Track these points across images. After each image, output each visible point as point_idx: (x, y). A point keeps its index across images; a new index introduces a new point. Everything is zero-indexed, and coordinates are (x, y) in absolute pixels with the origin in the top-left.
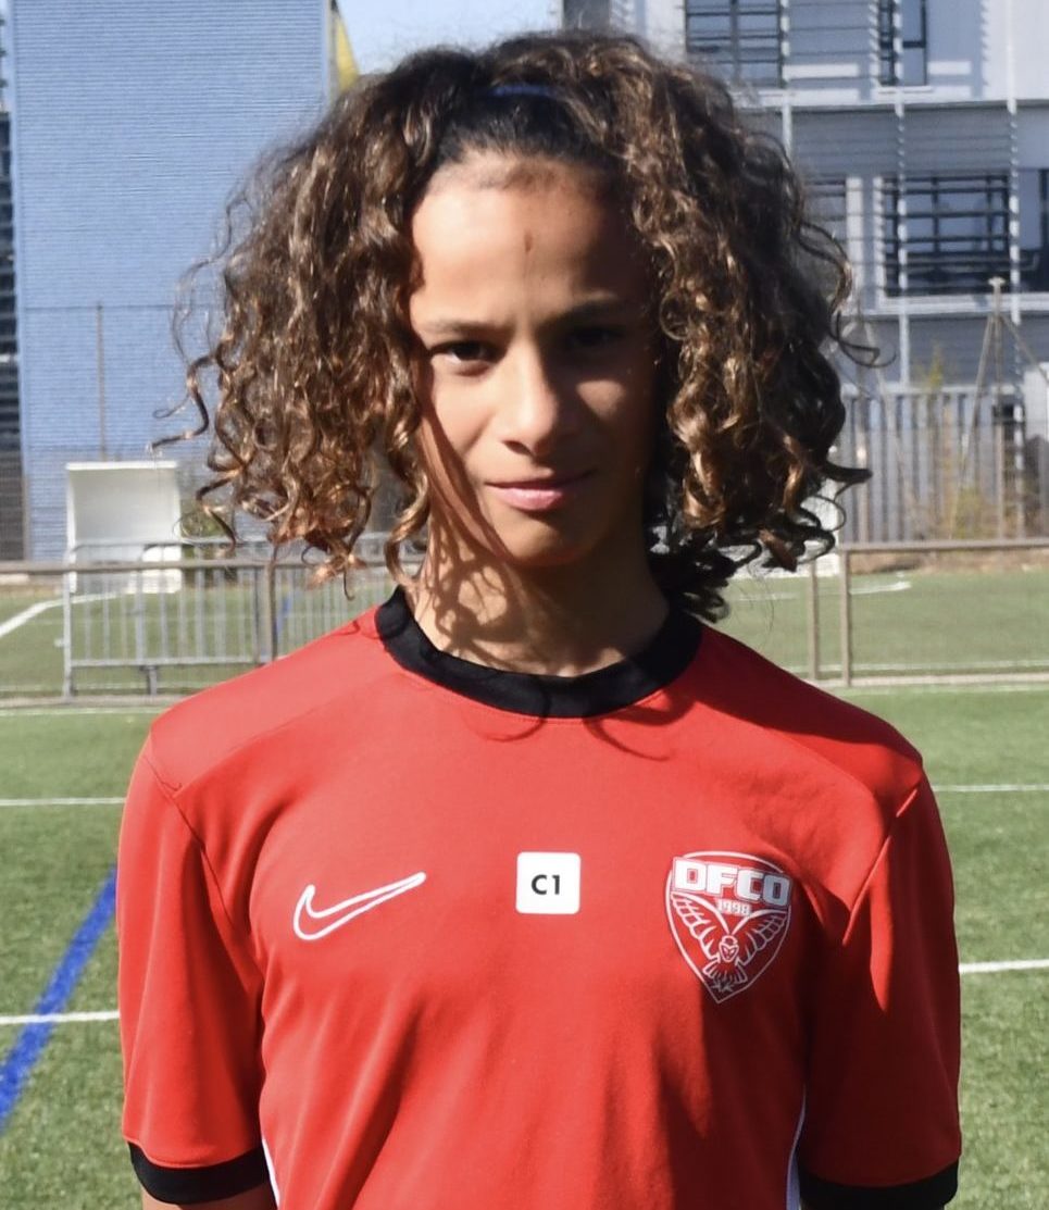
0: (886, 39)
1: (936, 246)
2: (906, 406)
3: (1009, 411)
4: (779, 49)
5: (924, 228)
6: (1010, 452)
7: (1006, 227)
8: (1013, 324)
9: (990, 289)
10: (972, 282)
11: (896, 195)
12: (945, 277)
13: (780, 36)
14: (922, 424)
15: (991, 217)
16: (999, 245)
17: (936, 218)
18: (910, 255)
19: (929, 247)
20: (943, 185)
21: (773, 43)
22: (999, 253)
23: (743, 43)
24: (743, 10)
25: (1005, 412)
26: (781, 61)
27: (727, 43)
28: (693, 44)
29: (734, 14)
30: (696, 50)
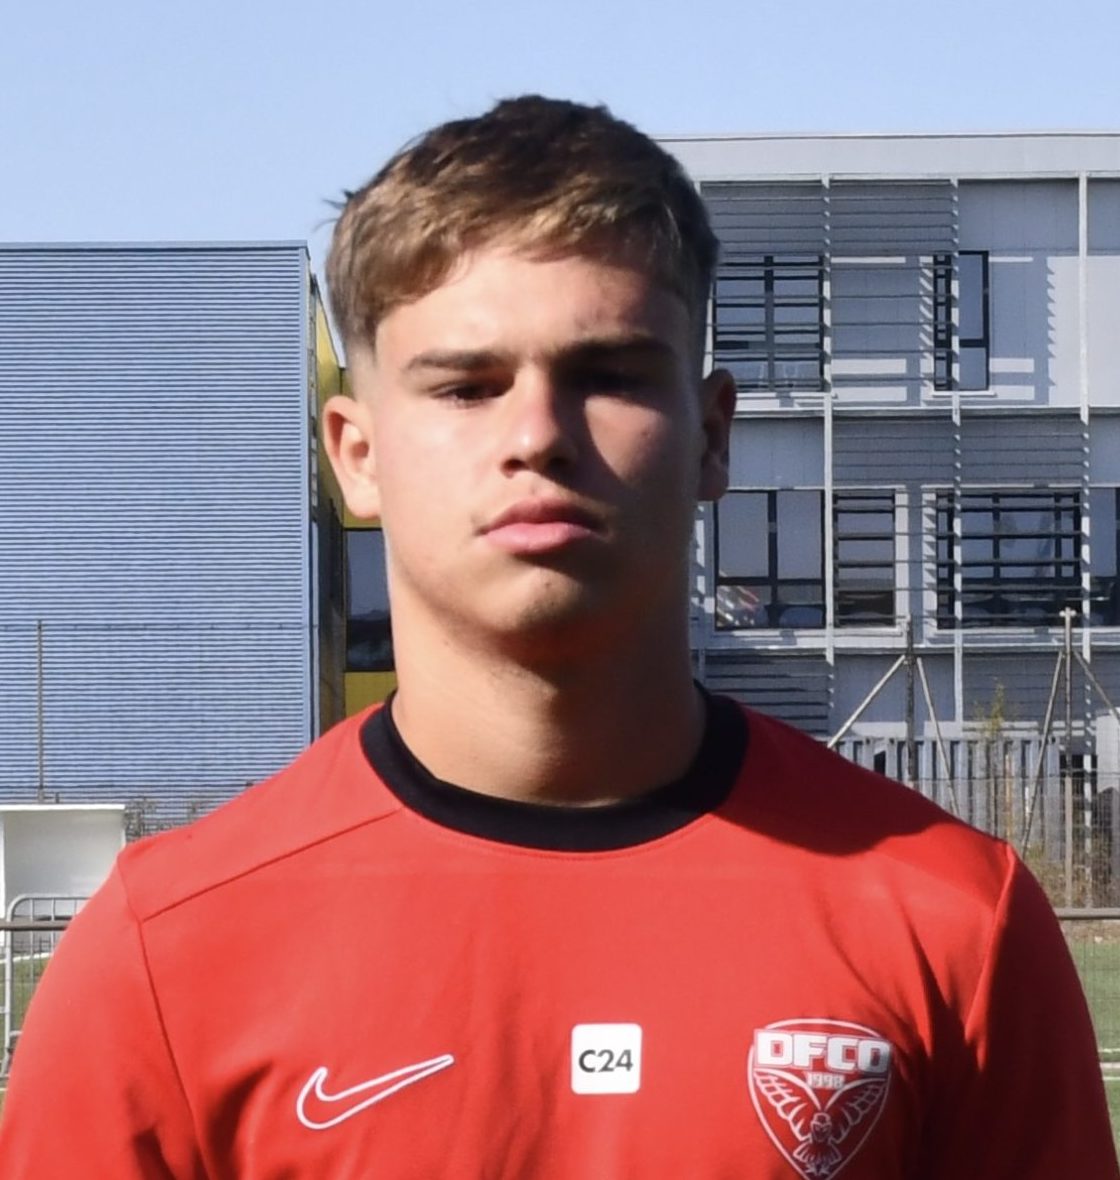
0: (942, 336)
1: (997, 572)
2: (961, 754)
3: (1078, 761)
4: (820, 345)
5: (984, 550)
6: (1079, 807)
7: (1078, 552)
8: (1085, 661)
9: (1061, 622)
10: (1039, 614)
11: (951, 514)
12: (1006, 607)
13: (822, 331)
14: (978, 773)
15: (1058, 538)
16: (1068, 572)
17: (996, 539)
18: (965, 581)
19: (988, 572)
20: (1005, 503)
21: (816, 338)
22: (1067, 581)
23: (779, 339)
24: (777, 301)
25: (1075, 762)
26: (823, 359)
27: (762, 338)
28: (720, 338)
29: (769, 306)
30: (724, 345)
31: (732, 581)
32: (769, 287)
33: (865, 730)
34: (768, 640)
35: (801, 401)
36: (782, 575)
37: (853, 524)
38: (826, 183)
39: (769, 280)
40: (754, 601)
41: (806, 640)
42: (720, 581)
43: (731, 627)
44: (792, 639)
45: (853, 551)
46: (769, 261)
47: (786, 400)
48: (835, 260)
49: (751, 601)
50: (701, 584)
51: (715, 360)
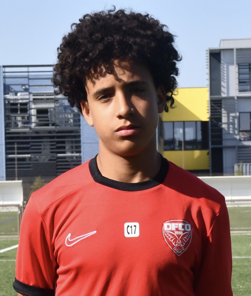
27: (248, 81)
28: (240, 81)
29: (250, 74)
30: (241, 82)
31: (242, 131)
34: (250, 143)
39: (250, 69)
40: (247, 135)
42: (240, 131)
46: (250, 65)
49: (246, 136)
50: (236, 132)
51: (239, 85)
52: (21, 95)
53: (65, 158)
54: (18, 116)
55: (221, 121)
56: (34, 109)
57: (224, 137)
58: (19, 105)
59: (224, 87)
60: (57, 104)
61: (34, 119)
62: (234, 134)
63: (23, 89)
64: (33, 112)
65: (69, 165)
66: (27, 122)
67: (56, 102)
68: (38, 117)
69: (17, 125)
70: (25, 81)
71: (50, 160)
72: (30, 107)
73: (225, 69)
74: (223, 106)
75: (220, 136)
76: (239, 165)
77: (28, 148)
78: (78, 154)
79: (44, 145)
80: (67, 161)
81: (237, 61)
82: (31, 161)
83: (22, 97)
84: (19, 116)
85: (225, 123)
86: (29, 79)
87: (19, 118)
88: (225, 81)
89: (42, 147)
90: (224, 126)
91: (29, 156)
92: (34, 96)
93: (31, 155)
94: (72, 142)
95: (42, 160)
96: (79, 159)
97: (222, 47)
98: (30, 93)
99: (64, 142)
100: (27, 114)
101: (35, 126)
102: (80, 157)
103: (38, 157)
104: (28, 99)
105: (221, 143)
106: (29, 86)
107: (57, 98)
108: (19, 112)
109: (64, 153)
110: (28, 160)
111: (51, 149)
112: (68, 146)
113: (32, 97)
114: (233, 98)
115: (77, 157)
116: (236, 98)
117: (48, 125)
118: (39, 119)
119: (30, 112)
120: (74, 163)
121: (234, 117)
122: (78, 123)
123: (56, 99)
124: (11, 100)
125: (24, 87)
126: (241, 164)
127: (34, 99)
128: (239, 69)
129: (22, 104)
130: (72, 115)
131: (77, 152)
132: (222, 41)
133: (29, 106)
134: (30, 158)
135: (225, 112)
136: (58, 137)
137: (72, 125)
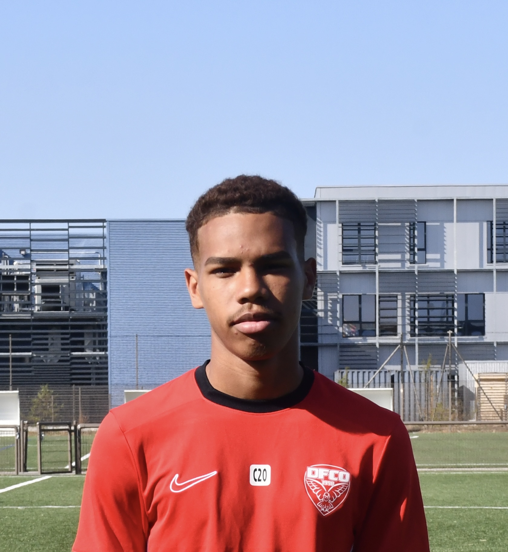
0: (412, 247)
1: (428, 319)
2: (417, 375)
3: (453, 377)
4: (375, 250)
5: (424, 313)
6: (453, 391)
7: (453, 313)
8: (455, 347)
9: (448, 335)
10: (441, 332)
11: (415, 302)
12: (432, 330)
13: (375, 246)
14: (423, 381)
15: (447, 309)
16: (450, 319)
17: (429, 309)
18: (419, 322)
19: (426, 320)
20: (431, 298)
21: (373, 248)
22: (450, 322)
23: (362, 248)
24: (362, 237)
26: (376, 254)
27: (357, 248)
28: (345, 248)
29: (359, 238)
30: (345, 250)
31: (348, 322)
32: (359, 232)
33: (388, 368)
34: (358, 340)
35: (369, 267)
36: (363, 320)
37: (385, 305)
38: (377, 200)
39: (359, 230)
41: (370, 340)
42: (344, 322)
43: (347, 337)
44: (366, 340)
45: (385, 313)
46: (359, 225)
47: (364, 267)
48: (379, 224)
49: (354, 329)
50: (338, 323)
51: (343, 255)
52: (19, 264)
53: (82, 358)
54: (13, 295)
55: (316, 308)
56: (37, 284)
57: (320, 331)
58: (15, 279)
59: (321, 257)
60: (73, 278)
61: (37, 300)
62: (335, 325)
63: (23, 254)
64: (37, 289)
65: (89, 369)
66: (28, 304)
67: (70, 274)
68: (43, 298)
69: (13, 309)
70: (26, 243)
71: (60, 361)
72: (32, 282)
73: (322, 229)
74: (319, 285)
75: (315, 330)
76: (342, 373)
77: (28, 343)
78: (103, 353)
79: (53, 339)
80: (87, 363)
81: (340, 219)
82: (33, 362)
83: (21, 267)
84: (16, 295)
85: (321, 311)
86: (31, 240)
87: (16, 298)
88: (322, 246)
89: (49, 342)
90: (321, 314)
91: (30, 354)
92: (37, 265)
93: (32, 354)
94: (94, 335)
95: (49, 361)
96: (104, 360)
97: (319, 198)
98: (32, 261)
99: (82, 335)
100: (28, 293)
101: (38, 311)
102: (106, 357)
103: (42, 356)
104: (30, 270)
105: (315, 339)
106: (31, 250)
107: (73, 269)
108: (15, 289)
109: (82, 350)
110: (27, 360)
111: (63, 344)
112: (87, 341)
113: (35, 267)
114: (334, 273)
115: (101, 357)
116: (338, 274)
117: (58, 309)
118: (45, 300)
119: (31, 290)
120: (97, 366)
121: (335, 301)
122: (104, 307)
123: (72, 271)
124: (4, 271)
125: (23, 252)
126: (345, 371)
127: (38, 270)
128: (343, 230)
129: (19, 277)
130: (95, 294)
131: (101, 350)
132: (318, 190)
133: (31, 280)
134: (31, 358)
135: (323, 293)
136: (73, 327)
137: (95, 309)
